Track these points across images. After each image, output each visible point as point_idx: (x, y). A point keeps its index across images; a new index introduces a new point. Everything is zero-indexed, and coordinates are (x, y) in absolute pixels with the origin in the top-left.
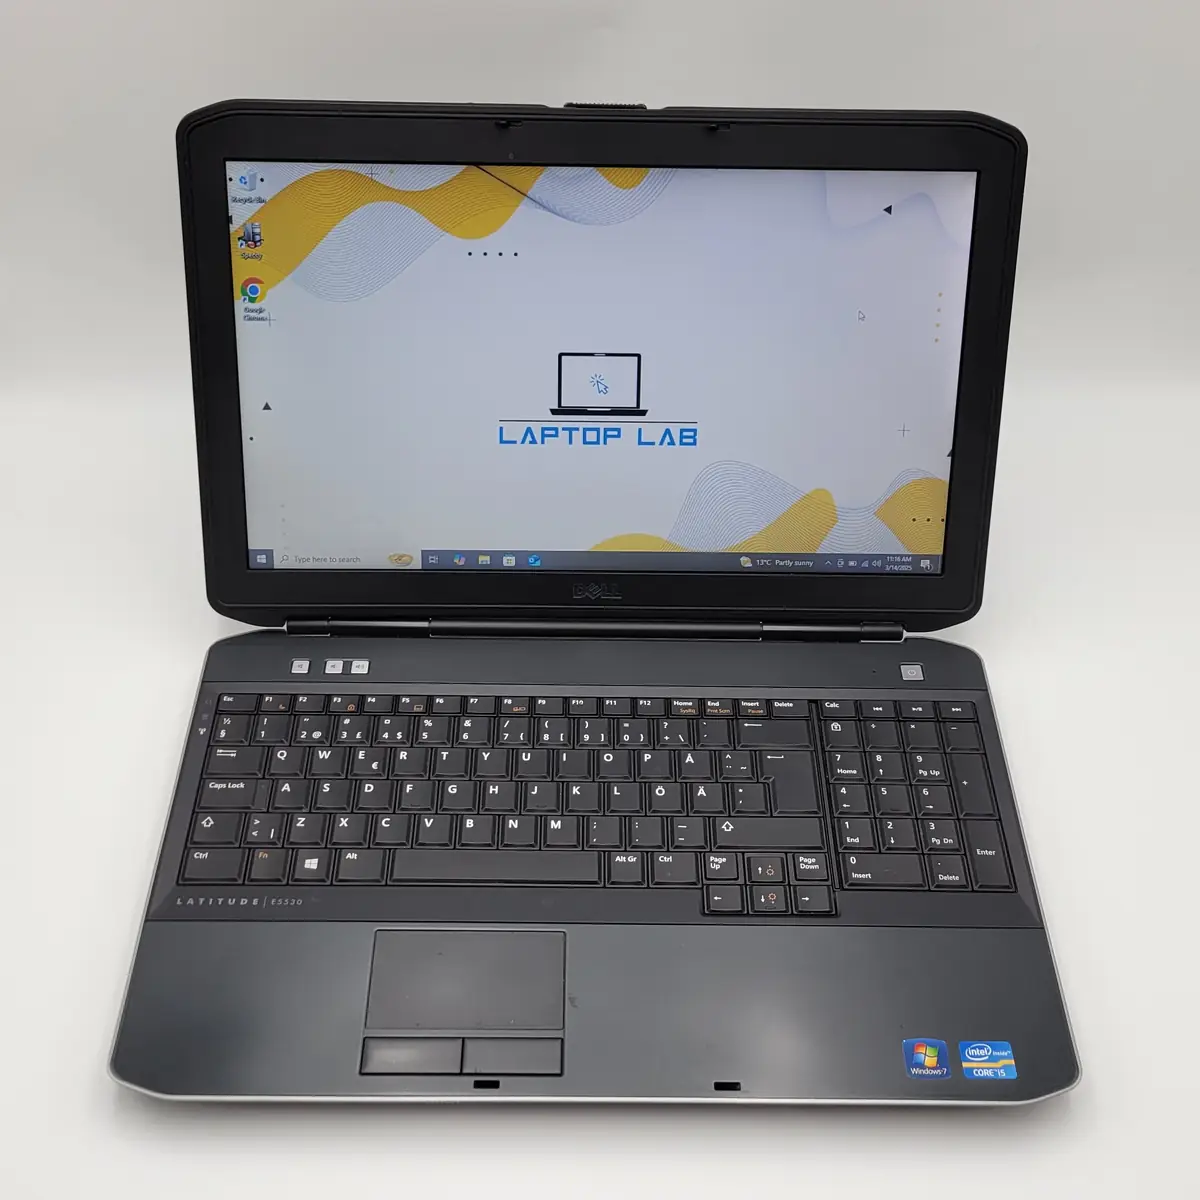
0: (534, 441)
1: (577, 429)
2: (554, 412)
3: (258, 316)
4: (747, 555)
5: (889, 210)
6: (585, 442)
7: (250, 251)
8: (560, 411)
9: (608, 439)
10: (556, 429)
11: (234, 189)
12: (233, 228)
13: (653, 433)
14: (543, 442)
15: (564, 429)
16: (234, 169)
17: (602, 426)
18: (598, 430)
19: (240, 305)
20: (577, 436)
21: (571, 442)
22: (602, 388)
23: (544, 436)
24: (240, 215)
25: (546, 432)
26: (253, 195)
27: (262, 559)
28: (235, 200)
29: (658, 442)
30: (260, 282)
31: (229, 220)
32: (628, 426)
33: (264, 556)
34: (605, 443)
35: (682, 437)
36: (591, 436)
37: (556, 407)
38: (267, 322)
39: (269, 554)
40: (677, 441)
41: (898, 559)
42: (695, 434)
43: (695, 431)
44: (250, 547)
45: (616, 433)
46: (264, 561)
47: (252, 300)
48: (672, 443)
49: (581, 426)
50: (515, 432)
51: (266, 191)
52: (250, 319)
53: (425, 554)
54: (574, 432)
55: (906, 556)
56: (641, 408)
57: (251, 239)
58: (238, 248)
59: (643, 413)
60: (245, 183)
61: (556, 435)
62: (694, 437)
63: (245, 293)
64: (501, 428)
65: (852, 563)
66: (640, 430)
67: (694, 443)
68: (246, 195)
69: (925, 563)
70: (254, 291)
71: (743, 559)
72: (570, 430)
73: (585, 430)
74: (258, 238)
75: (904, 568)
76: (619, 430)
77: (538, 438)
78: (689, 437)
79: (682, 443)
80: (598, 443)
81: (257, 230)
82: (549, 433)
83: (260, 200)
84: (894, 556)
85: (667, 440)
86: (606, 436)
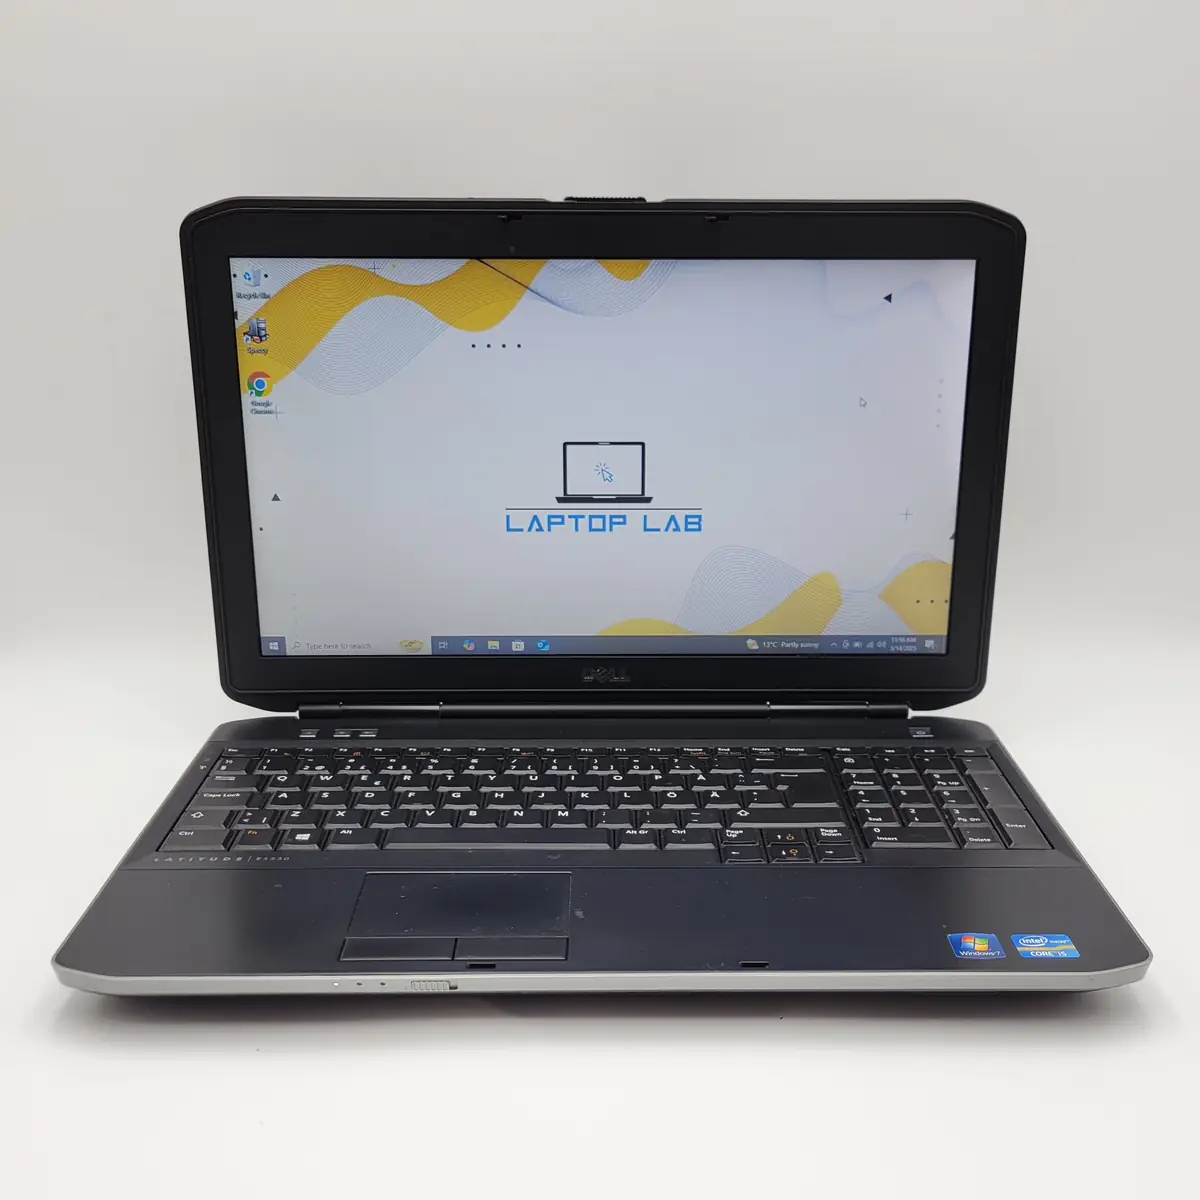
0: (540, 529)
1: (583, 517)
2: (560, 500)
3: (265, 409)
4: (753, 637)
5: (889, 298)
6: (591, 529)
7: (255, 346)
8: (566, 499)
9: (614, 526)
10: (562, 517)
11: (239, 285)
12: (238, 323)
13: (658, 519)
14: (549, 530)
15: (570, 517)
16: (239, 266)
17: (607, 514)
18: (603, 517)
19: (247, 399)
20: (583, 523)
21: (577, 529)
22: (607, 476)
23: (550, 523)
24: (245, 311)
25: (553, 520)
26: (257, 291)
27: (274, 646)
28: (239, 296)
29: (663, 528)
30: (267, 376)
31: (234, 315)
32: (634, 513)
33: (276, 644)
35: (687, 523)
36: (597, 523)
37: (562, 495)
38: (274, 416)
39: (281, 641)
40: (682, 527)
41: (902, 640)
42: (700, 520)
43: (699, 517)
44: (262, 635)
45: (621, 520)
46: (277, 648)
47: (259, 394)
48: (677, 529)
49: (587, 513)
50: (521, 520)
51: (270, 287)
52: (257, 412)
53: (434, 639)
54: (580, 520)
55: (910, 636)
56: (647, 495)
57: (257, 334)
58: (243, 343)
59: (648, 500)
60: (250, 279)
61: (562, 523)
62: (699, 523)
63: (251, 387)
64: (508, 517)
65: (857, 645)
66: (645, 517)
67: (699, 529)
68: (252, 291)
69: (929, 644)
70: (261, 384)
71: (749, 642)
72: (576, 517)
73: (591, 517)
74: (263, 333)
75: (910, 649)
76: (624, 517)
77: (545, 526)
78: (694, 523)
79: (687, 530)
80: (604, 529)
81: (262, 325)
82: (555, 521)
83: (265, 296)
84: (898, 636)
85: (673, 526)
86: (612, 523)
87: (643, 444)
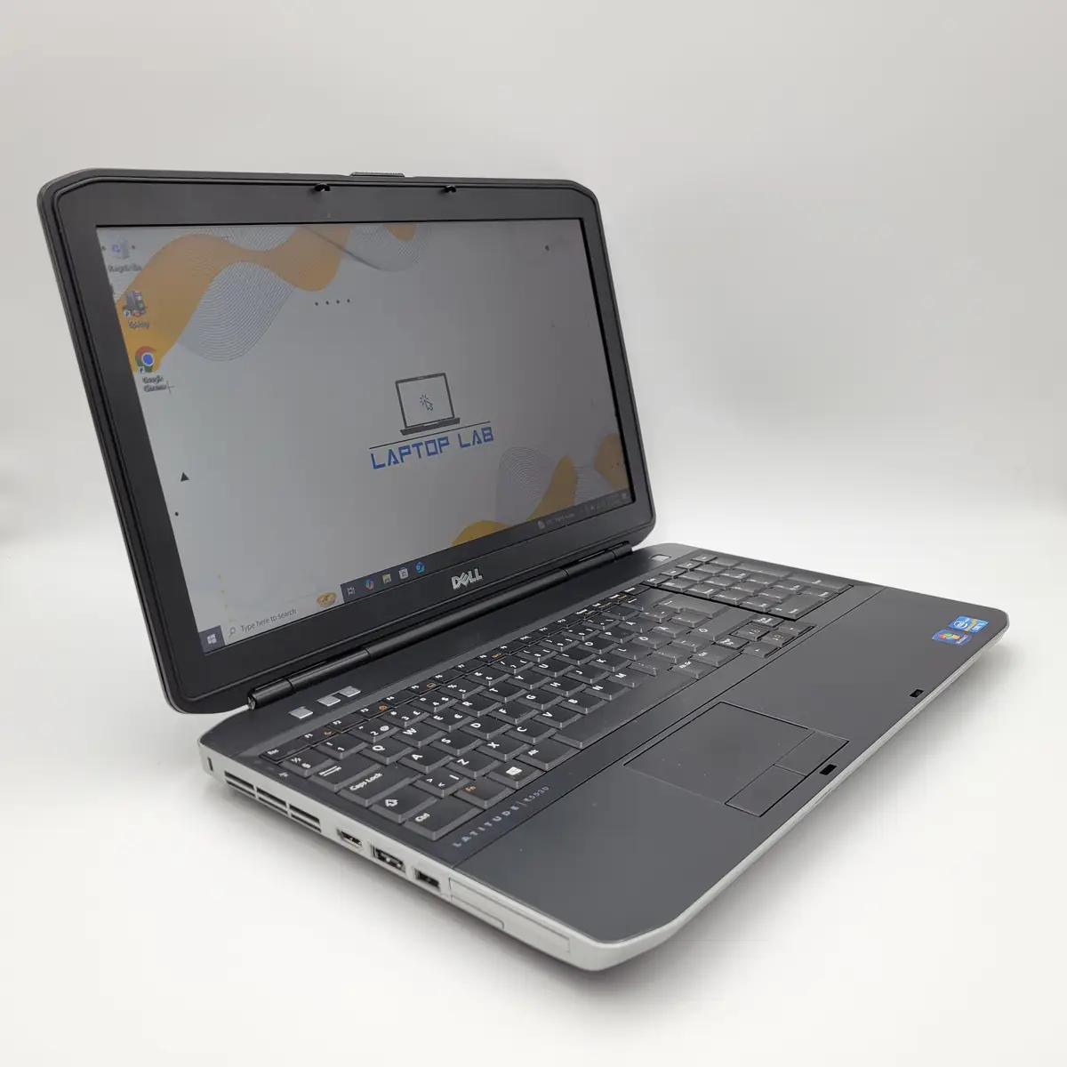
0: (396, 462)
1: (421, 444)
2: (404, 432)
3: (157, 385)
4: (539, 519)
6: (429, 454)
7: (136, 320)
8: (407, 431)
9: (443, 448)
10: (408, 447)
11: (109, 258)
12: (116, 297)
13: (467, 437)
14: (402, 461)
15: (414, 446)
16: (107, 239)
17: (435, 437)
18: (434, 441)
19: (138, 376)
20: (422, 448)
21: (420, 456)
22: (428, 405)
23: (402, 455)
24: (119, 285)
25: (403, 451)
26: (127, 262)
27: (212, 639)
28: (112, 269)
29: (471, 443)
31: (109, 290)
32: (451, 433)
33: (213, 636)
34: (441, 452)
35: (484, 435)
37: (404, 428)
38: (167, 390)
39: (217, 631)
40: (482, 440)
41: (612, 497)
42: (491, 431)
43: (490, 428)
44: (199, 631)
45: (445, 441)
46: (214, 641)
47: (149, 370)
48: (480, 441)
49: (423, 440)
50: (382, 456)
51: (139, 258)
52: (152, 389)
53: (344, 587)
54: (420, 447)
55: (614, 493)
56: (456, 417)
57: (135, 306)
58: (124, 318)
59: (457, 421)
60: (119, 251)
61: (409, 453)
62: (490, 434)
63: (140, 364)
64: (372, 455)
66: (459, 435)
67: (492, 439)
68: (121, 263)
69: (624, 496)
70: (149, 360)
71: (539, 523)
72: (417, 445)
73: (427, 443)
74: (141, 306)
76: (446, 438)
77: (398, 457)
78: (487, 435)
79: (485, 441)
80: (436, 453)
81: (139, 298)
82: (405, 450)
83: (136, 268)
85: (477, 440)
86: (441, 446)
87: (444, 375)
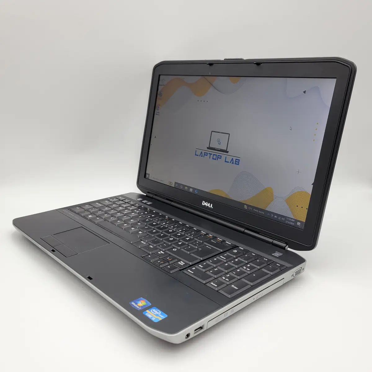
0: (202, 156)
1: (212, 154)
2: (208, 148)
5: (305, 92)
6: (213, 159)
7: (160, 98)
10: (207, 153)
12: (158, 92)
13: (229, 159)
14: (204, 157)
15: (209, 154)
16: (161, 78)
18: (216, 155)
19: (156, 111)
20: (212, 156)
21: (210, 158)
22: (219, 143)
23: (204, 155)
24: (160, 89)
28: (160, 85)
29: (230, 162)
32: (223, 156)
34: (217, 160)
35: (236, 162)
36: (215, 157)
37: (208, 147)
38: (159, 116)
39: (149, 175)
40: (234, 163)
42: (239, 162)
43: (239, 160)
44: (147, 172)
45: (220, 157)
46: (148, 177)
47: (158, 110)
48: (233, 163)
49: (213, 153)
50: (198, 153)
52: (157, 114)
53: (176, 183)
55: (293, 219)
56: (227, 150)
58: (158, 97)
59: (227, 152)
61: (207, 155)
62: (238, 162)
63: (157, 108)
64: (196, 151)
65: (275, 217)
66: (226, 157)
67: (238, 164)
69: (299, 224)
70: (159, 107)
71: (245, 206)
72: (210, 154)
73: (214, 155)
75: (292, 223)
76: (221, 156)
79: (235, 164)
80: (216, 159)
82: (206, 154)
83: (164, 85)
84: (289, 218)
85: (232, 162)
86: (218, 158)
87: (229, 134)
